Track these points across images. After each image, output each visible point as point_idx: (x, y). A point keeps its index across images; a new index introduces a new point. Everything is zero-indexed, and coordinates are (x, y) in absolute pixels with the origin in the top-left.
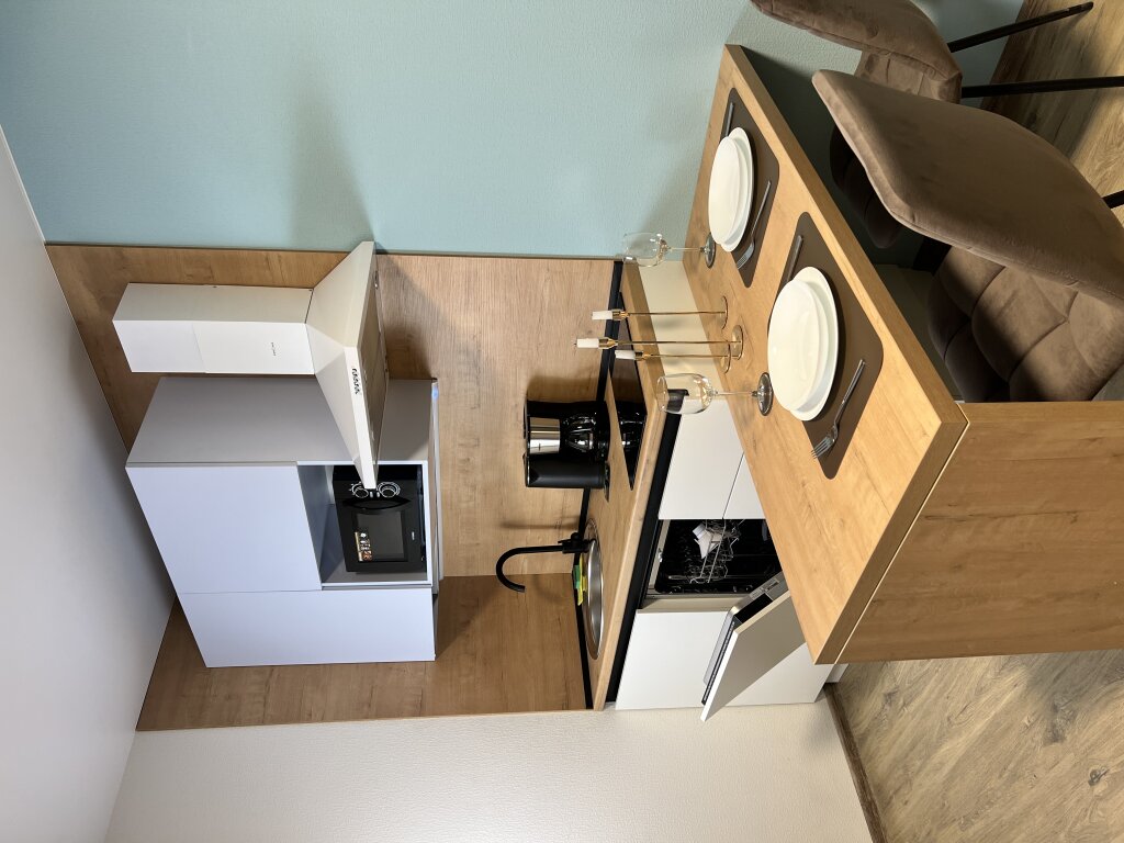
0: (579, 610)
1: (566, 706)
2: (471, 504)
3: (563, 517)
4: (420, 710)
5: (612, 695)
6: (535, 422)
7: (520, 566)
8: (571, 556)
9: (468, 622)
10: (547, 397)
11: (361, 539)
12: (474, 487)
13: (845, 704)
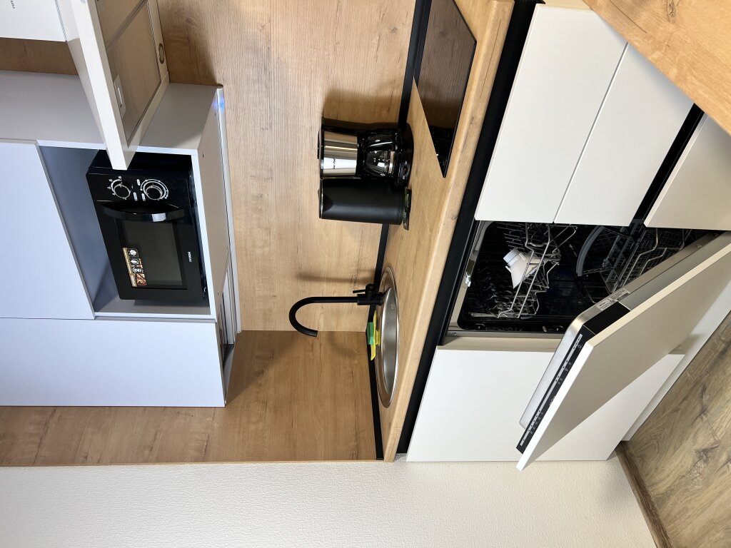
0: (372, 364)
1: (356, 456)
2: (267, 249)
3: (358, 271)
4: (204, 456)
5: (403, 447)
6: (330, 137)
7: (314, 317)
8: (366, 308)
9: (262, 372)
10: (345, 117)
11: (131, 257)
12: (269, 230)
13: (639, 465)
